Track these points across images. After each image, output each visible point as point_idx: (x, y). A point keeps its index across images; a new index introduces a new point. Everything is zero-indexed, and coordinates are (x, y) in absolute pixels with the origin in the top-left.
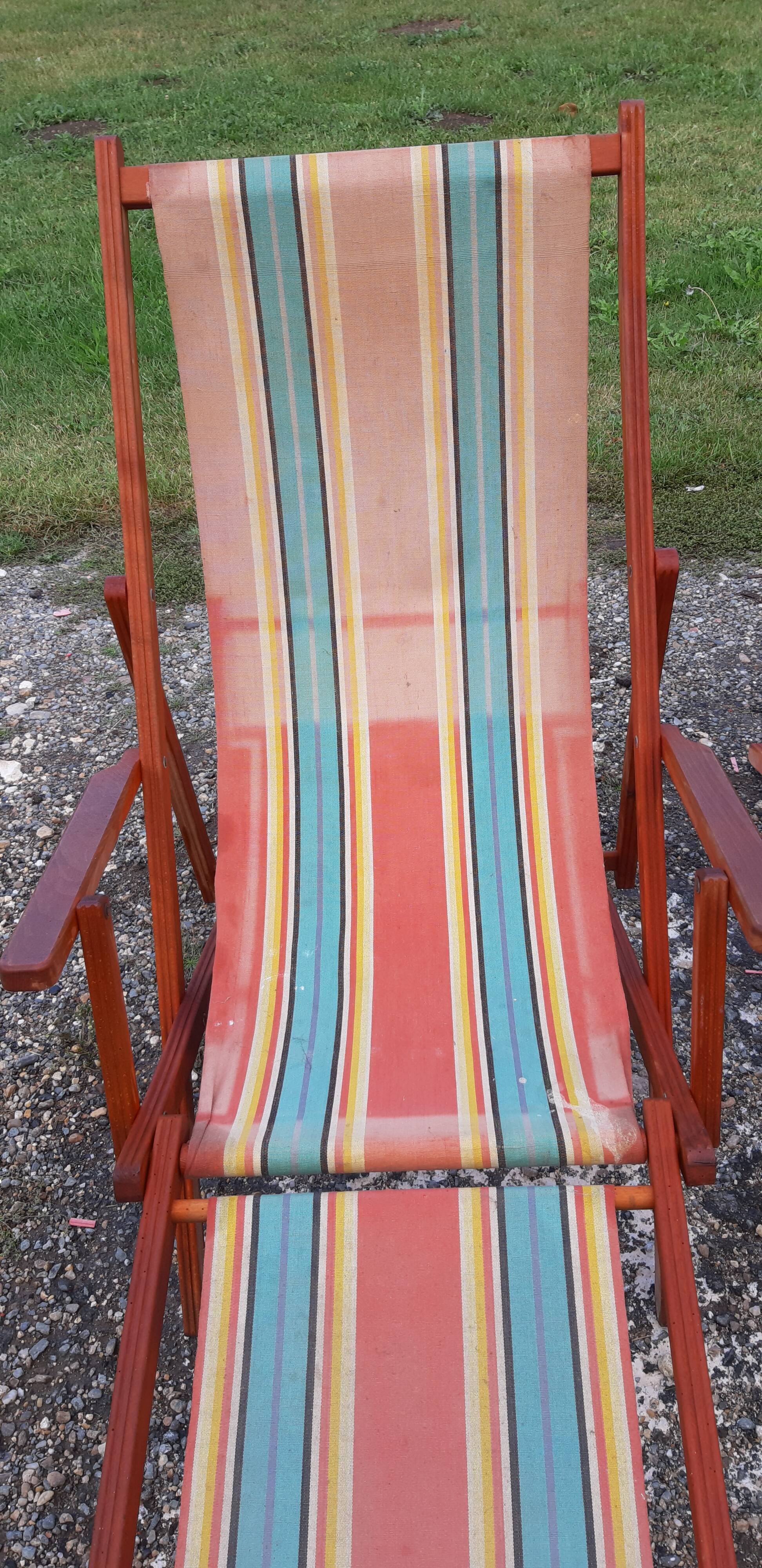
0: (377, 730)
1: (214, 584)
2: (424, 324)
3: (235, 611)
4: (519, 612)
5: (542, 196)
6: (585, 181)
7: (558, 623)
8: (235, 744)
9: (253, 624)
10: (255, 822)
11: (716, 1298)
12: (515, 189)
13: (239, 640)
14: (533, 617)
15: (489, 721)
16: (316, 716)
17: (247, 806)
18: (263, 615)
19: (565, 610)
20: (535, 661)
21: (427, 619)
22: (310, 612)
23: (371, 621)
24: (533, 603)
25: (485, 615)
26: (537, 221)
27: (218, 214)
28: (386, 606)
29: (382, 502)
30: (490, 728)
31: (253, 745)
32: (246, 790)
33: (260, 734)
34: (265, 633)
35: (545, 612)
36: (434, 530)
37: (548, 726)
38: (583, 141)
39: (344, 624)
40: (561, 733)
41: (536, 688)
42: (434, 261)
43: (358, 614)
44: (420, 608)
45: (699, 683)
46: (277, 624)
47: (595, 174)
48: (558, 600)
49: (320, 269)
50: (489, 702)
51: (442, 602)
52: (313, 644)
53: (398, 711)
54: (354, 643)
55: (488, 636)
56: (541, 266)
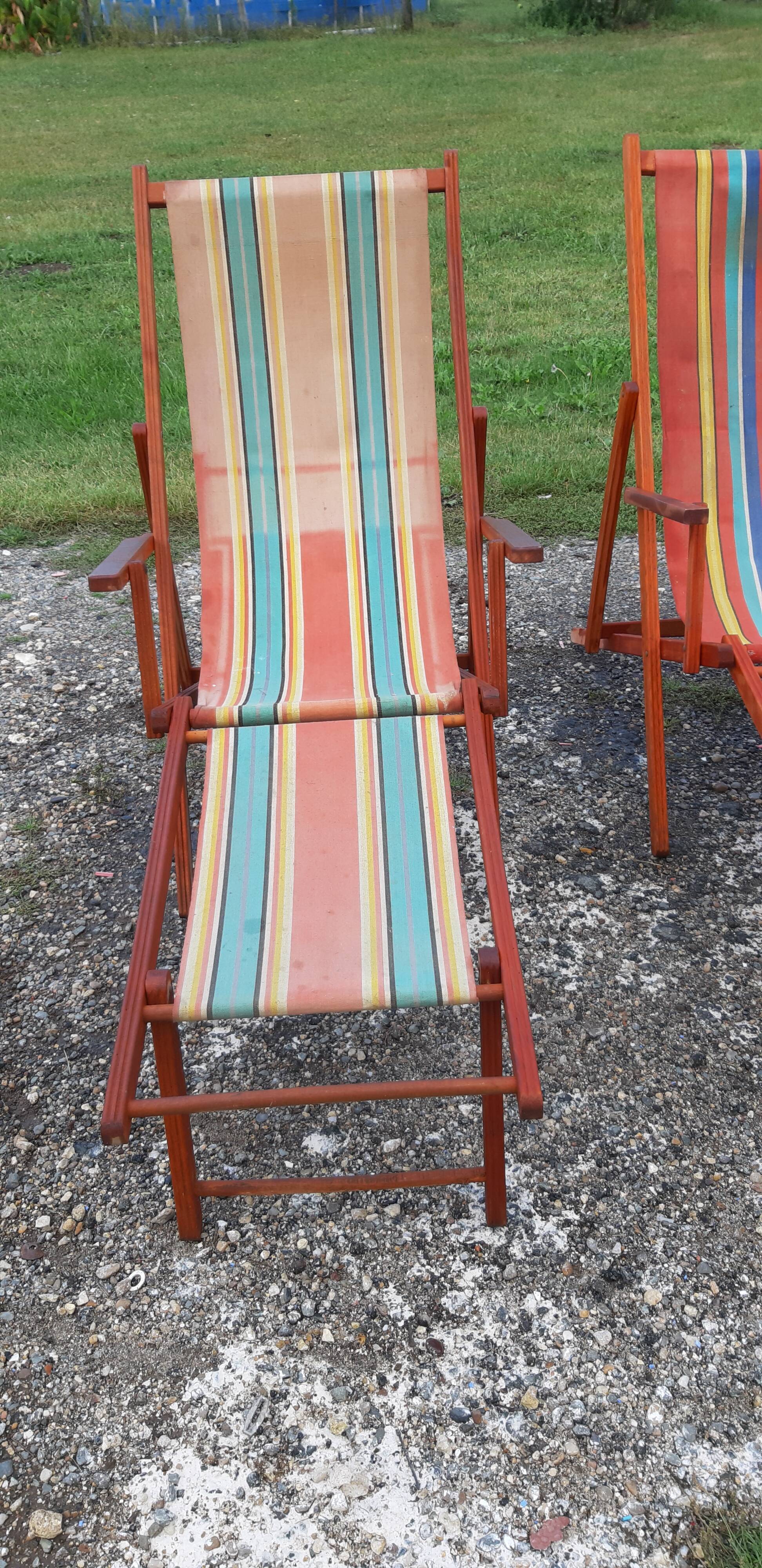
0: (306, 538)
1: (199, 444)
2: (331, 279)
3: (212, 462)
4: (395, 462)
5: (400, 202)
6: (425, 194)
7: (420, 469)
8: (212, 548)
9: (223, 471)
10: (226, 594)
11: (528, 889)
12: (384, 198)
13: (214, 481)
14: (404, 465)
15: (378, 530)
16: (265, 530)
17: (221, 584)
18: (230, 465)
19: (424, 460)
20: (406, 492)
21: (337, 467)
22: (261, 464)
23: (300, 469)
24: (404, 456)
25: (373, 465)
26: (397, 217)
27: (206, 210)
28: (311, 459)
29: (306, 392)
30: (378, 535)
31: (224, 549)
32: (219, 575)
33: (229, 541)
34: (231, 476)
35: (412, 462)
36: (340, 409)
37: (415, 533)
38: (423, 172)
39: (283, 471)
40: (424, 538)
41: (407, 510)
42: (336, 240)
43: (292, 464)
44: (331, 460)
45: (540, 603)
46: (239, 471)
47: (430, 191)
48: (420, 454)
49: (267, 244)
50: (377, 519)
51: (346, 456)
52: (263, 484)
53: (318, 526)
54: (290, 483)
55: (376, 478)
56: (401, 244)
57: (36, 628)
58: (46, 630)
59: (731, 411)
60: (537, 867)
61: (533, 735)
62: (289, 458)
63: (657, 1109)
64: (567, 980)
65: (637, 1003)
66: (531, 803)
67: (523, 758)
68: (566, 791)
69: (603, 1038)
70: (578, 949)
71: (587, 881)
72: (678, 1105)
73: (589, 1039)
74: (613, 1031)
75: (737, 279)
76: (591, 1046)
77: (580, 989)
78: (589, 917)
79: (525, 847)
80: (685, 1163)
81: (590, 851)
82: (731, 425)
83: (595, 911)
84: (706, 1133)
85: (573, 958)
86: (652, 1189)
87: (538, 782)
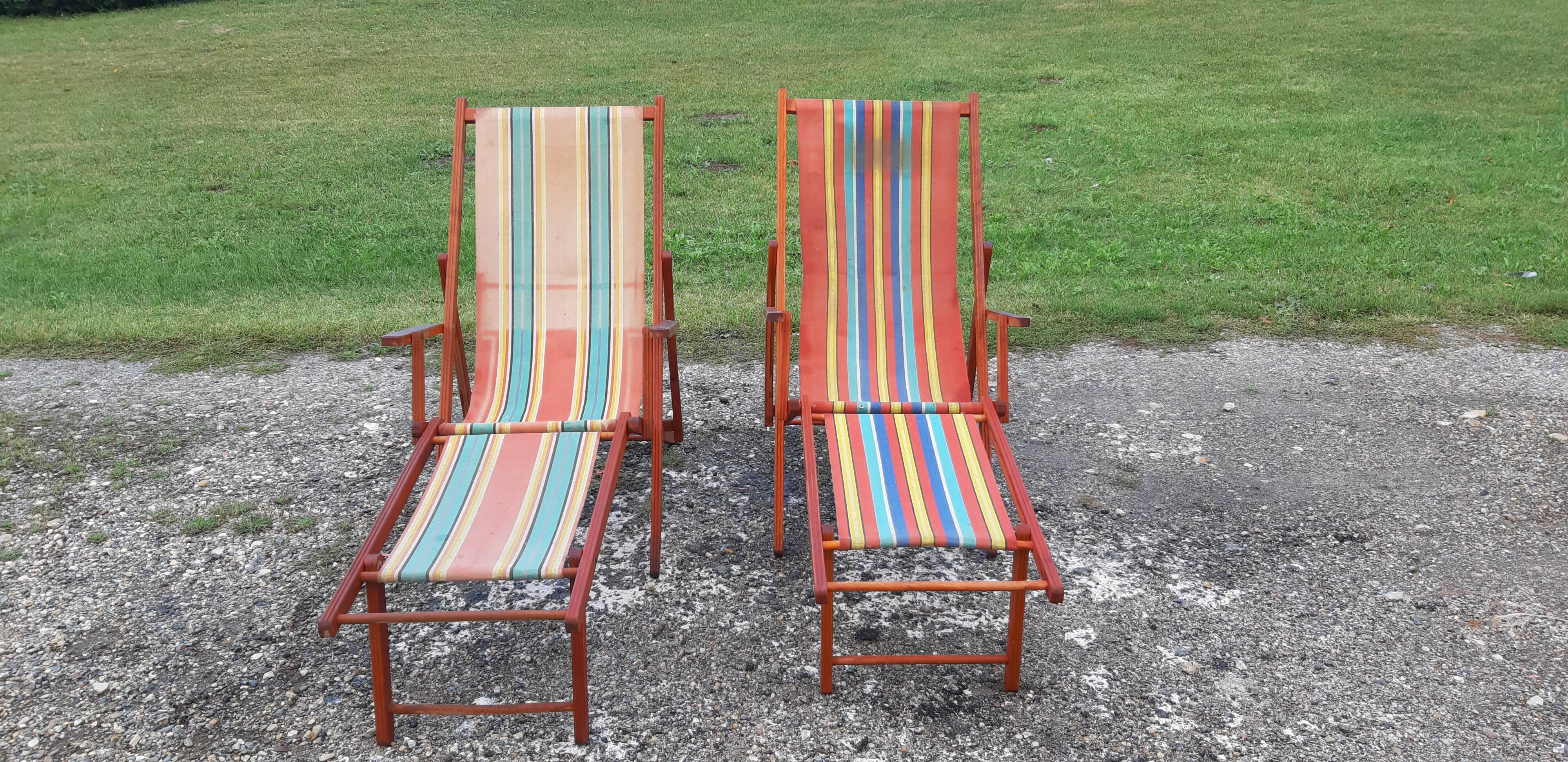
0: (550, 334)
1: (481, 269)
2: (578, 169)
3: (488, 280)
4: (615, 285)
5: (625, 126)
6: (642, 121)
7: (631, 290)
8: (485, 338)
9: (497, 287)
11: (680, 572)
12: (615, 123)
13: (490, 293)
14: (621, 287)
15: (600, 330)
16: (522, 327)
17: (488, 362)
18: (502, 283)
19: (635, 285)
20: (621, 305)
21: (575, 287)
22: (523, 284)
23: (550, 287)
24: (621, 281)
25: (600, 286)
26: (623, 134)
27: (500, 126)
28: (558, 281)
29: (558, 238)
30: (600, 334)
31: (493, 338)
32: (488, 355)
33: (496, 334)
34: (502, 290)
35: (626, 285)
36: (579, 249)
37: (625, 333)
38: (640, 108)
39: (538, 288)
40: (629, 335)
41: (621, 317)
42: (583, 146)
43: (544, 284)
44: (572, 282)
46: (508, 286)
47: (645, 119)
48: (633, 281)
50: (600, 322)
51: (582, 281)
52: (522, 296)
53: (559, 326)
54: (542, 297)
55: (601, 295)
56: (625, 151)
57: (385, 408)
58: (392, 409)
59: (849, 263)
60: (691, 560)
61: (722, 482)
62: (543, 279)
63: (712, 692)
64: (685, 623)
65: (725, 636)
66: (703, 522)
67: (709, 496)
68: (730, 516)
69: (694, 654)
70: (699, 606)
71: (722, 568)
72: (728, 690)
73: (684, 654)
74: (702, 650)
75: (852, 179)
76: (685, 659)
77: (691, 628)
78: (714, 588)
79: (687, 548)
80: (718, 719)
81: (731, 551)
82: (849, 272)
83: (720, 586)
84: (739, 704)
85: (693, 611)
86: (690, 730)
87: (712, 510)
